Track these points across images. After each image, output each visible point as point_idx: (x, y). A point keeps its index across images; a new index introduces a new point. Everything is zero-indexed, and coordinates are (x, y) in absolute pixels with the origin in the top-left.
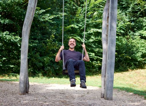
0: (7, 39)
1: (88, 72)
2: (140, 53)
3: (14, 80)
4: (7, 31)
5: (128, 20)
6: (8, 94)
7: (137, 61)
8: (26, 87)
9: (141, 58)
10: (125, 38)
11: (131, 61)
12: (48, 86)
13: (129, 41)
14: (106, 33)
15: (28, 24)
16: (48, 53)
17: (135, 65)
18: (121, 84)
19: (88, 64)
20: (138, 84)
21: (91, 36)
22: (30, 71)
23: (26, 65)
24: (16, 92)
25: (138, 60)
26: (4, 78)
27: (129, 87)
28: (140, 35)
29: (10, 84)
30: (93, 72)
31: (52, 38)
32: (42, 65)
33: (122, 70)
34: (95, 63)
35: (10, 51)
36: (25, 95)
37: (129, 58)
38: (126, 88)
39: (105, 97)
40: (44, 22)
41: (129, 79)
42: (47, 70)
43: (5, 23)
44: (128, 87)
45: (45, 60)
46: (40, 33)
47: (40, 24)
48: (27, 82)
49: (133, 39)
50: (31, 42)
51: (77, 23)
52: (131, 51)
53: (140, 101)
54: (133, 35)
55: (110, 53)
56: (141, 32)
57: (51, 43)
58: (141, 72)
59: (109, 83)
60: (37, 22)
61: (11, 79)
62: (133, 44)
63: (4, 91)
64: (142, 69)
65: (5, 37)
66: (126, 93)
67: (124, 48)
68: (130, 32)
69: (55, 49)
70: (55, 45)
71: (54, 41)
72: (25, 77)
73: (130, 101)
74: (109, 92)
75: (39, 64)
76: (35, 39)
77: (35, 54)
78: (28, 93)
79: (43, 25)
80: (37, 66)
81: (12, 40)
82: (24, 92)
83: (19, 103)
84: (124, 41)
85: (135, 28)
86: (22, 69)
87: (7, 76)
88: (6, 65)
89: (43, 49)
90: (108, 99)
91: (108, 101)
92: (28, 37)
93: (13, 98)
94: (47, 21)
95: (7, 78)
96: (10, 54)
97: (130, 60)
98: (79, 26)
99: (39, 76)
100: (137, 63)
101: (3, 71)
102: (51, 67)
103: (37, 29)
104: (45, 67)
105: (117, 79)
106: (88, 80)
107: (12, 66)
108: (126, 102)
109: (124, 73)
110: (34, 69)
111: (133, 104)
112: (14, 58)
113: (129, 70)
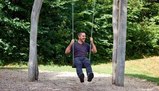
0: (17, 26)
1: (101, 59)
2: (155, 39)
3: (24, 68)
4: (17, 18)
5: (142, 6)
6: (17, 81)
7: (152, 48)
8: (35, 74)
9: (157, 44)
10: (140, 24)
11: (147, 48)
12: (59, 73)
13: (144, 28)
14: (117, 18)
15: (37, 10)
16: (59, 40)
17: (151, 52)
18: (134, 71)
19: (101, 52)
20: (152, 71)
21: (104, 22)
22: (41, 59)
23: (34, 51)
24: (25, 79)
25: (154, 47)
26: (14, 66)
27: (143, 74)
28: (155, 21)
29: (20, 72)
30: (107, 60)
31: (64, 24)
32: (53, 53)
33: (137, 57)
34: (108, 50)
35: (20, 39)
36: (34, 82)
37: (144, 45)
38: (139, 75)
39: (116, 83)
40: (56, 8)
41: (143, 66)
42: (59, 58)
43: (15, 10)
44: (141, 74)
45: (56, 48)
46: (51, 20)
47: (51, 10)
48: (36, 69)
49: (149, 25)
50: (42, 29)
51: (89, 10)
52: (146, 38)
53: (152, 87)
54: (148, 21)
55: (120, 38)
56: (157, 17)
57: (63, 30)
58: (157, 59)
59: (119, 69)
60: (48, 8)
61: (21, 67)
62: (148, 31)
63: (14, 78)
64: (158, 56)
65: (15, 23)
66: (139, 79)
67: (138, 34)
68: (145, 18)
69: (67, 36)
70: (67, 32)
71: (65, 28)
72: (34, 64)
73: (142, 88)
74: (120, 78)
75: (50, 51)
76: (46, 26)
77: (45, 42)
78: (37, 80)
79: (54, 11)
80: (48, 54)
81: (22, 27)
82: (33, 79)
83: (27, 89)
84: (139, 27)
85: (150, 13)
86: (31, 56)
87: (17, 64)
88: (17, 53)
89: (55, 36)
90: (119, 85)
91: (119, 88)
92: (36, 23)
93: (22, 85)
94: (58, 7)
95: (17, 66)
96: (20, 42)
97: (145, 46)
98: (92, 13)
99: (50, 64)
100: (152, 50)
101: (13, 59)
102: (62, 55)
103: (48, 16)
104: (57, 55)
105: (131, 66)
106: (101, 67)
107: (23, 54)
108: (138, 88)
109: (139, 60)
110: (45, 57)
111: (145, 90)
112: (24, 46)
113: (144, 57)
